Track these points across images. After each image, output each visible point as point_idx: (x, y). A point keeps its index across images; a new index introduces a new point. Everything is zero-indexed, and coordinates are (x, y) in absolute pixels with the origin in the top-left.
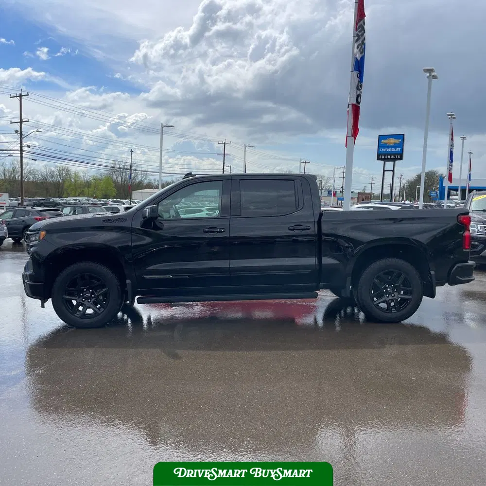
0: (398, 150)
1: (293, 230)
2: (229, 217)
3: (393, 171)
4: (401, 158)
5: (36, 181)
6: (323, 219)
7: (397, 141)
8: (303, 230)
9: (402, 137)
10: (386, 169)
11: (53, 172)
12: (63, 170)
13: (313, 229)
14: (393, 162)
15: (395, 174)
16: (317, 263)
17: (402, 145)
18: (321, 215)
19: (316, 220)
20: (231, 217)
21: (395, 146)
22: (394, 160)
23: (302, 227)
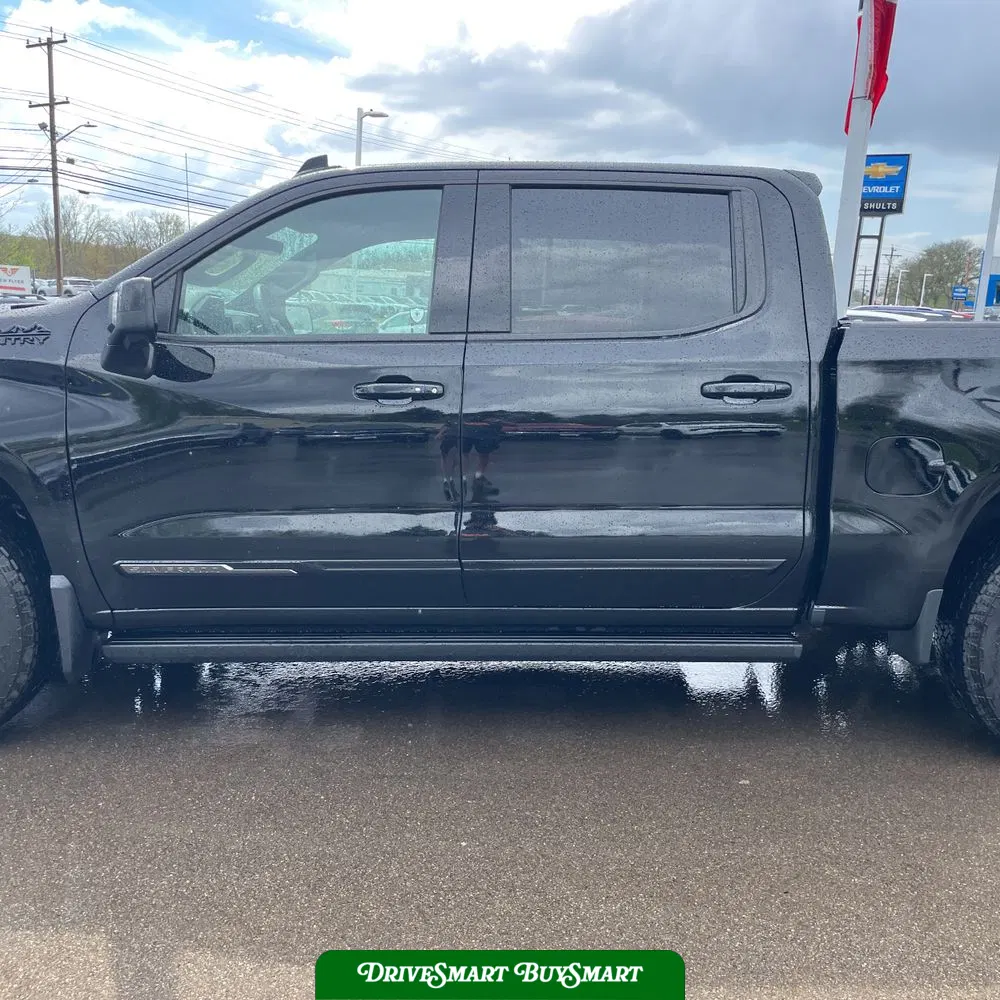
0: (895, 189)
1: (719, 396)
2: (463, 337)
3: (879, 238)
4: (899, 210)
5: (114, 246)
6: (843, 354)
7: (895, 170)
8: (759, 396)
9: (903, 160)
10: (862, 234)
11: (148, 226)
12: (169, 223)
13: (803, 395)
14: (880, 219)
15: (883, 245)
16: (808, 530)
17: (901, 180)
18: (837, 338)
19: (818, 356)
20: (471, 337)
21: (888, 181)
22: (882, 213)
23: (758, 387)
